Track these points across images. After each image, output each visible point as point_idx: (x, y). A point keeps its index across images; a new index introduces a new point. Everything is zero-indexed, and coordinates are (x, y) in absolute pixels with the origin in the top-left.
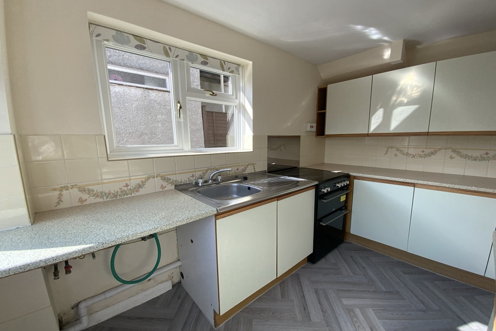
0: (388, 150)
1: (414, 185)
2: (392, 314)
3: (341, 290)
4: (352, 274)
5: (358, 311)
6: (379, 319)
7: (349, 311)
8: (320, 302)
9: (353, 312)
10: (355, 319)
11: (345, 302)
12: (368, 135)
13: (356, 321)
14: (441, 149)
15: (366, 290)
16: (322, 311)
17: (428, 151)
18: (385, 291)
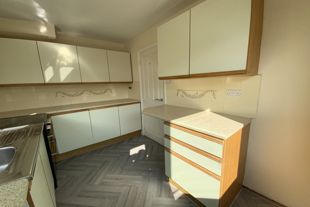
0: (57, 94)
1: (88, 110)
2: (114, 169)
3: (88, 182)
4: (83, 172)
5: (105, 180)
6: (113, 174)
7: (103, 184)
8: (88, 197)
9: (105, 182)
10: (108, 184)
11: (97, 183)
12: (45, 84)
13: (109, 184)
14: (84, 91)
15: (96, 171)
16: (94, 198)
17: (79, 93)
18: (103, 165)
